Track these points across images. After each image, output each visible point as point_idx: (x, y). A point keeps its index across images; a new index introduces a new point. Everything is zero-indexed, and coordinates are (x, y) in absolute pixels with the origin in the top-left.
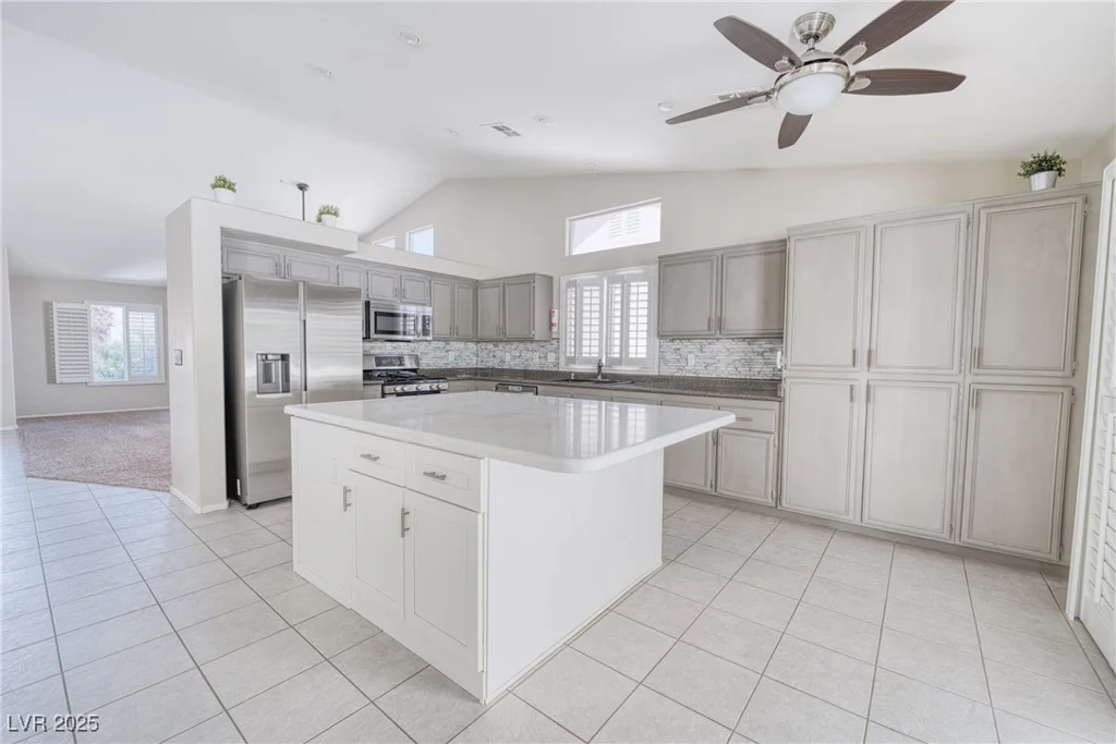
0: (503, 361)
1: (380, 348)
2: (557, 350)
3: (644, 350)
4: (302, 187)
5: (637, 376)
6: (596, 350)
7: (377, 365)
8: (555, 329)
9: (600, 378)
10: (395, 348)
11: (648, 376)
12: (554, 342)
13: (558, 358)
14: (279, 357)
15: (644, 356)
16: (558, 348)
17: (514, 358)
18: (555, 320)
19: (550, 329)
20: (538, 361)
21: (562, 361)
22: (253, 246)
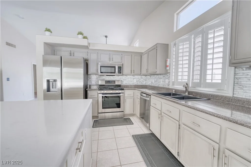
0: (152, 83)
1: (109, 78)
2: (169, 78)
3: (220, 77)
4: (106, 37)
5: (213, 96)
6: (186, 78)
7: (105, 84)
8: (168, 68)
9: (187, 94)
10: (114, 78)
11: (222, 97)
12: (168, 74)
13: (169, 82)
14: (53, 81)
15: (220, 81)
16: (169, 77)
17: (155, 82)
18: (168, 64)
19: (166, 68)
20: (162, 83)
21: (171, 84)
22: (64, 49)
